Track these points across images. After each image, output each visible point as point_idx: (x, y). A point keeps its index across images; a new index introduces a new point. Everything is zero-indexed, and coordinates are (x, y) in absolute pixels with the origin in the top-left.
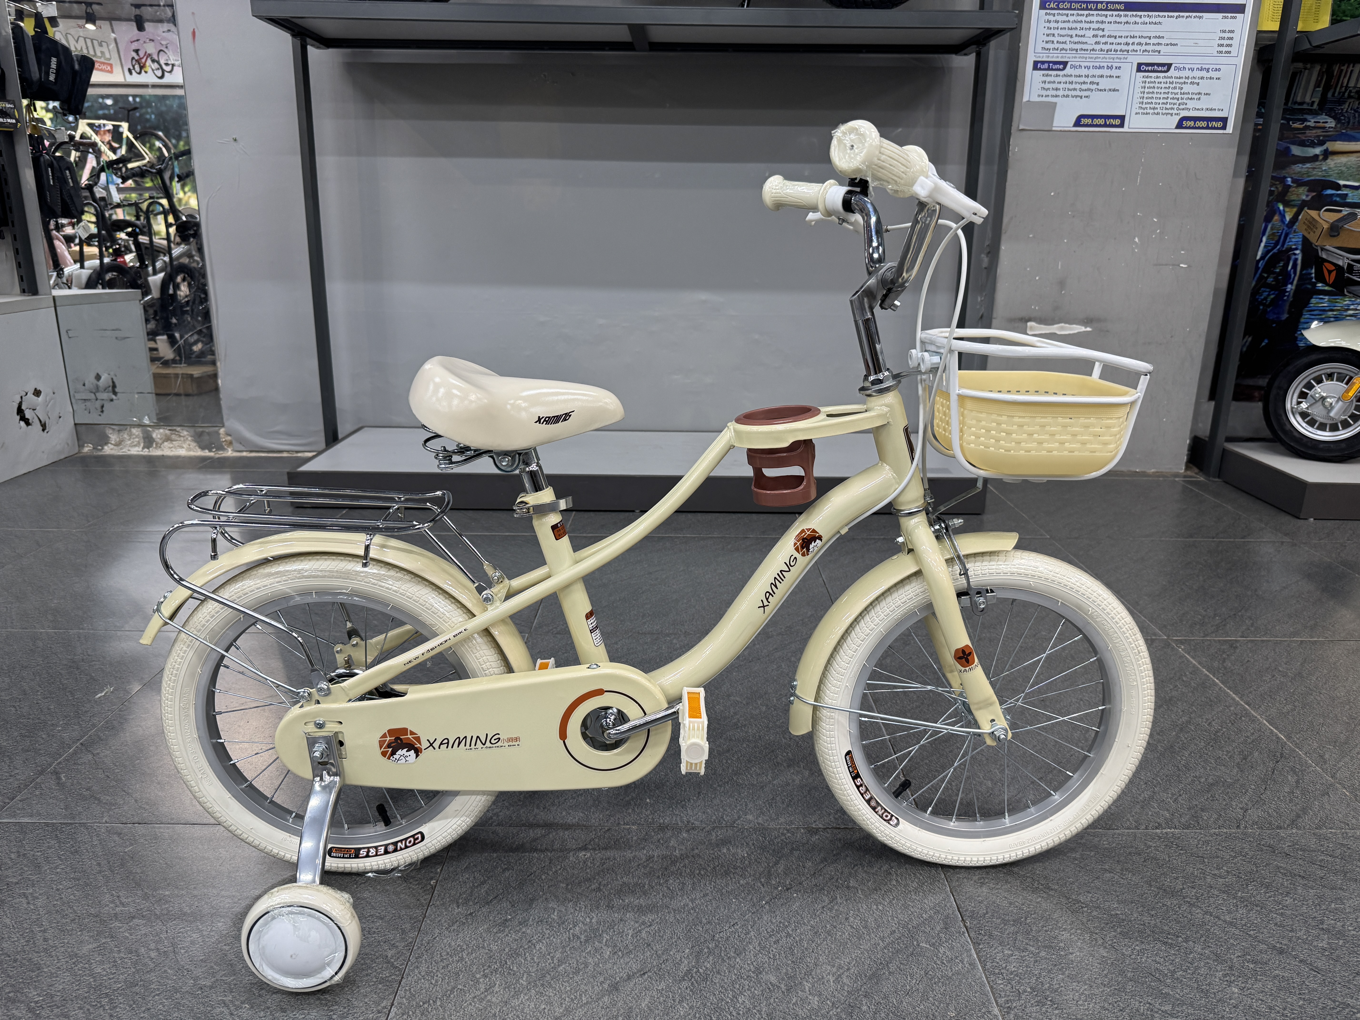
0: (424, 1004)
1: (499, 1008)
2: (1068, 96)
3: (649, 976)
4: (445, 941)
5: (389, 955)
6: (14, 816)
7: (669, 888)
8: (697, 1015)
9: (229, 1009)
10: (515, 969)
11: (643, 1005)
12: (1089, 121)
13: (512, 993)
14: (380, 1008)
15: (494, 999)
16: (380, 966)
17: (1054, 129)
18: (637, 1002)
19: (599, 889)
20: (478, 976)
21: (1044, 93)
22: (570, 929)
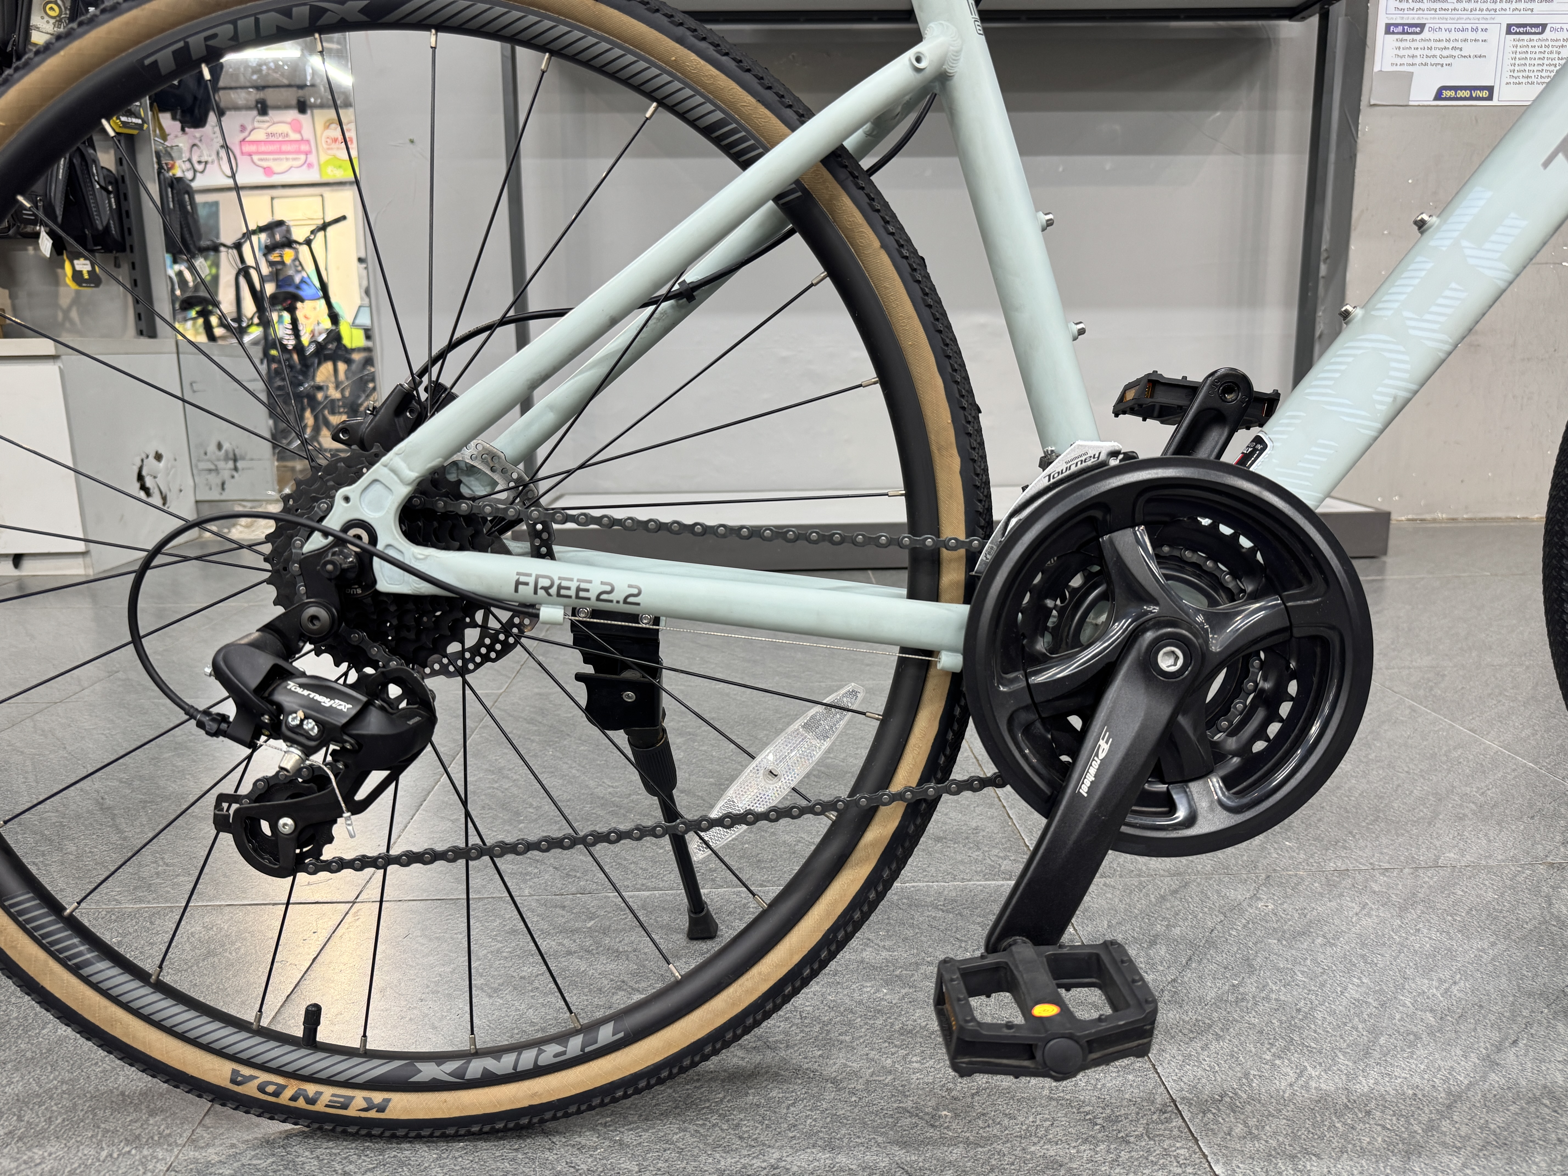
2: (1426, 64)
3: (1526, 1045)
7: (1430, 938)
9: (921, 1118)
10: (1314, 1045)
12: (1451, 93)
17: (1411, 103)
20: (1268, 1058)
21: (1399, 61)
22: (1342, 993)
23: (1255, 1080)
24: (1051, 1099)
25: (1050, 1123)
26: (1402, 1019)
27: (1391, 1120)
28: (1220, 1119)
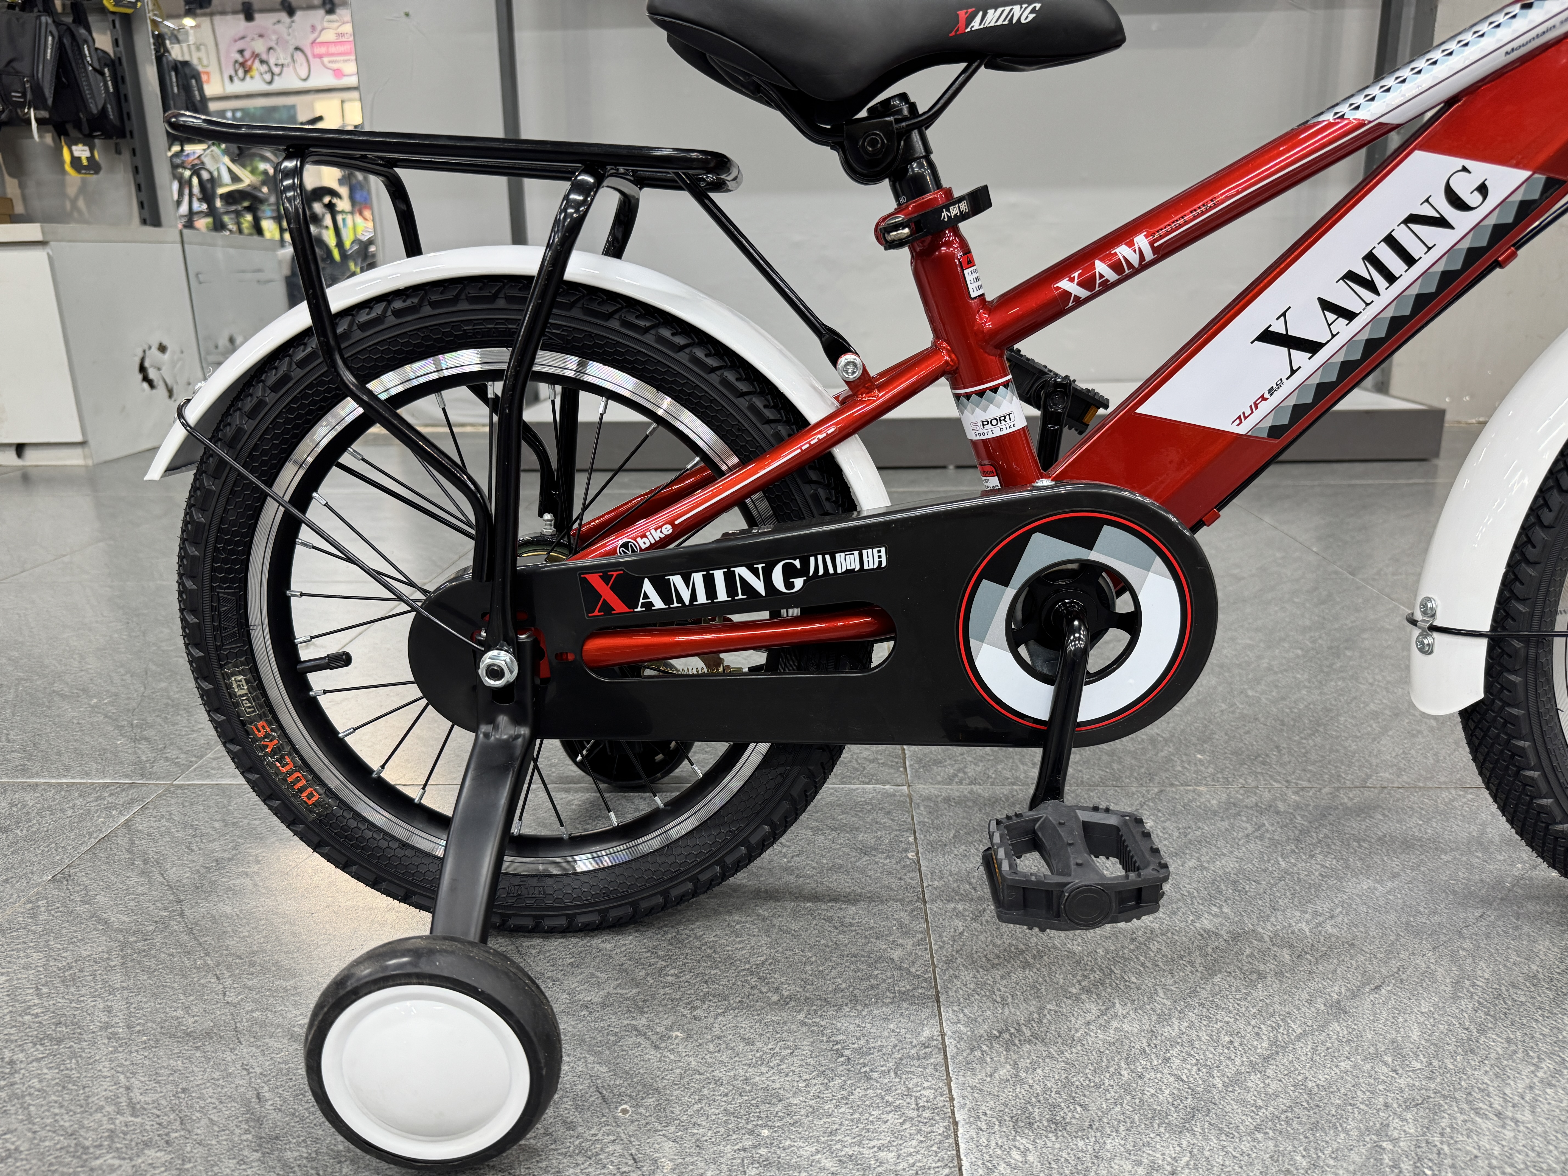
0: (1000, 1033)
1: (1144, 1041)
3: (1389, 992)
4: (982, 938)
5: (896, 959)
6: (209, 777)
7: (1323, 866)
8: (1531, 1053)
9: (648, 1039)
10: (1134, 979)
11: (1415, 1037)
13: (1154, 1018)
14: (922, 1039)
15: (1126, 1027)
16: (889, 974)
18: (1398, 1032)
19: (1203, 868)
20: (1074, 991)
22: (1193, 921)
23: (1048, 1017)
24: (803, 1024)
25: (789, 1051)
26: (1251, 955)
27: (1189, 1070)
28: (988, 1059)
